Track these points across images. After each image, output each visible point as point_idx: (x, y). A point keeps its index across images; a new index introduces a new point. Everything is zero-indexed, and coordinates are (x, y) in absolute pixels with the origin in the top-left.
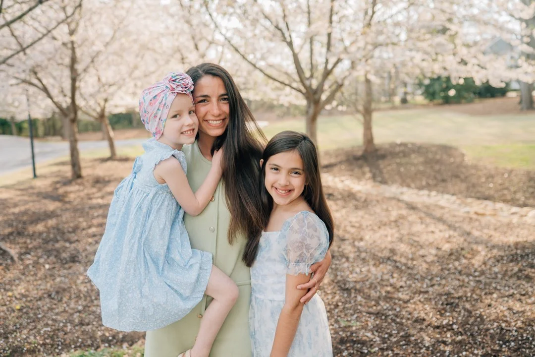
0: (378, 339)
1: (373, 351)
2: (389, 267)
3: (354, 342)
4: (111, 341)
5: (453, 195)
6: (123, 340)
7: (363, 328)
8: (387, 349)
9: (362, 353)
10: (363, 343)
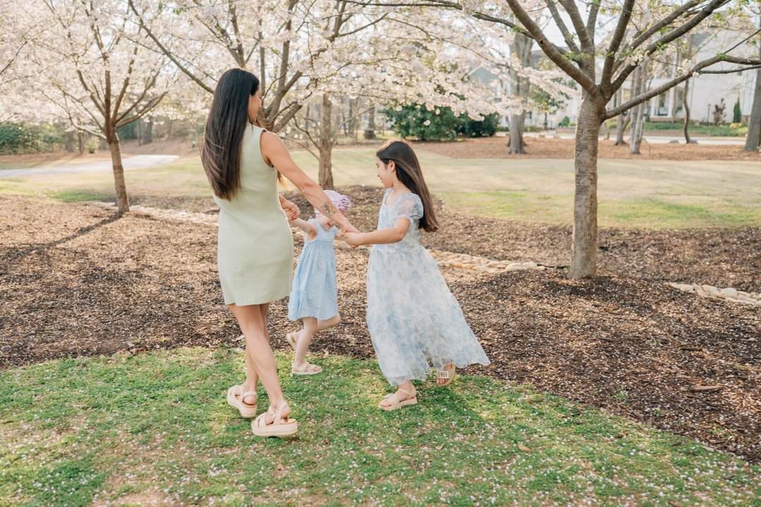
0: (354, 339)
1: (350, 345)
2: (359, 296)
3: (333, 341)
4: (85, 353)
5: (427, 248)
6: (98, 352)
7: (339, 333)
8: (363, 344)
9: (341, 347)
10: (342, 341)
